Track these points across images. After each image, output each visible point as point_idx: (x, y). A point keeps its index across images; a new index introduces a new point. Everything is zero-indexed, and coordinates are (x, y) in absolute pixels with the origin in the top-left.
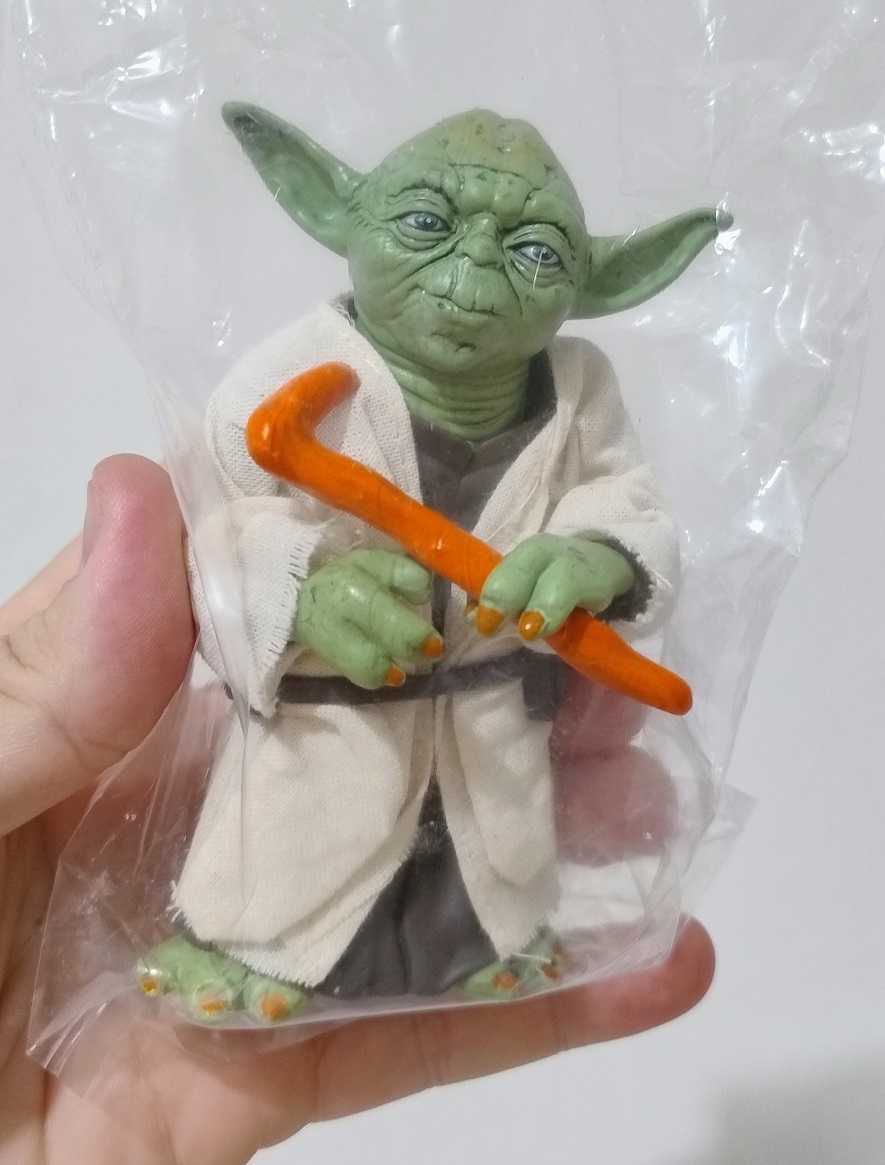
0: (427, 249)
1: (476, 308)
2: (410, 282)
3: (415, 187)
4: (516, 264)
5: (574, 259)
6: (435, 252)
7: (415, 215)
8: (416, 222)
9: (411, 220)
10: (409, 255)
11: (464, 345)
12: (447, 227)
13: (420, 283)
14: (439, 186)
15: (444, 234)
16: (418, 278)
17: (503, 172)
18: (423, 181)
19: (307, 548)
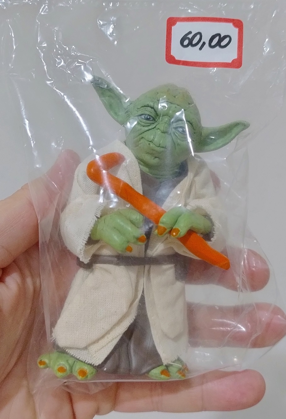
0: (147, 126)
1: (161, 146)
2: (141, 136)
3: (145, 106)
4: (175, 133)
5: (194, 133)
6: (150, 127)
7: (144, 115)
8: (145, 118)
9: (143, 117)
10: (141, 128)
11: (156, 157)
12: (154, 119)
13: (144, 137)
14: (152, 107)
15: (153, 122)
16: (143, 135)
17: (174, 104)
18: (148, 105)
19: (102, 207)
